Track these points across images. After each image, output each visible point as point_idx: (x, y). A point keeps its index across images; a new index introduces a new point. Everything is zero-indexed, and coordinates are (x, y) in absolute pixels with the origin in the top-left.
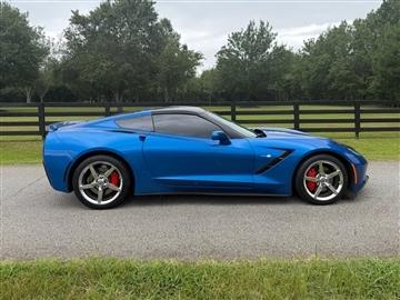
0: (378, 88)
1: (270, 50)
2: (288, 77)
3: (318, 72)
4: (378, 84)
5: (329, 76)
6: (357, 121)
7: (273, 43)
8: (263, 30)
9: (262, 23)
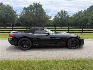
0: (89, 24)
1: (66, 16)
2: (69, 22)
3: (76, 21)
4: (89, 23)
5: (78, 21)
6: (82, 31)
7: (67, 14)
8: (65, 12)
9: (65, 10)
